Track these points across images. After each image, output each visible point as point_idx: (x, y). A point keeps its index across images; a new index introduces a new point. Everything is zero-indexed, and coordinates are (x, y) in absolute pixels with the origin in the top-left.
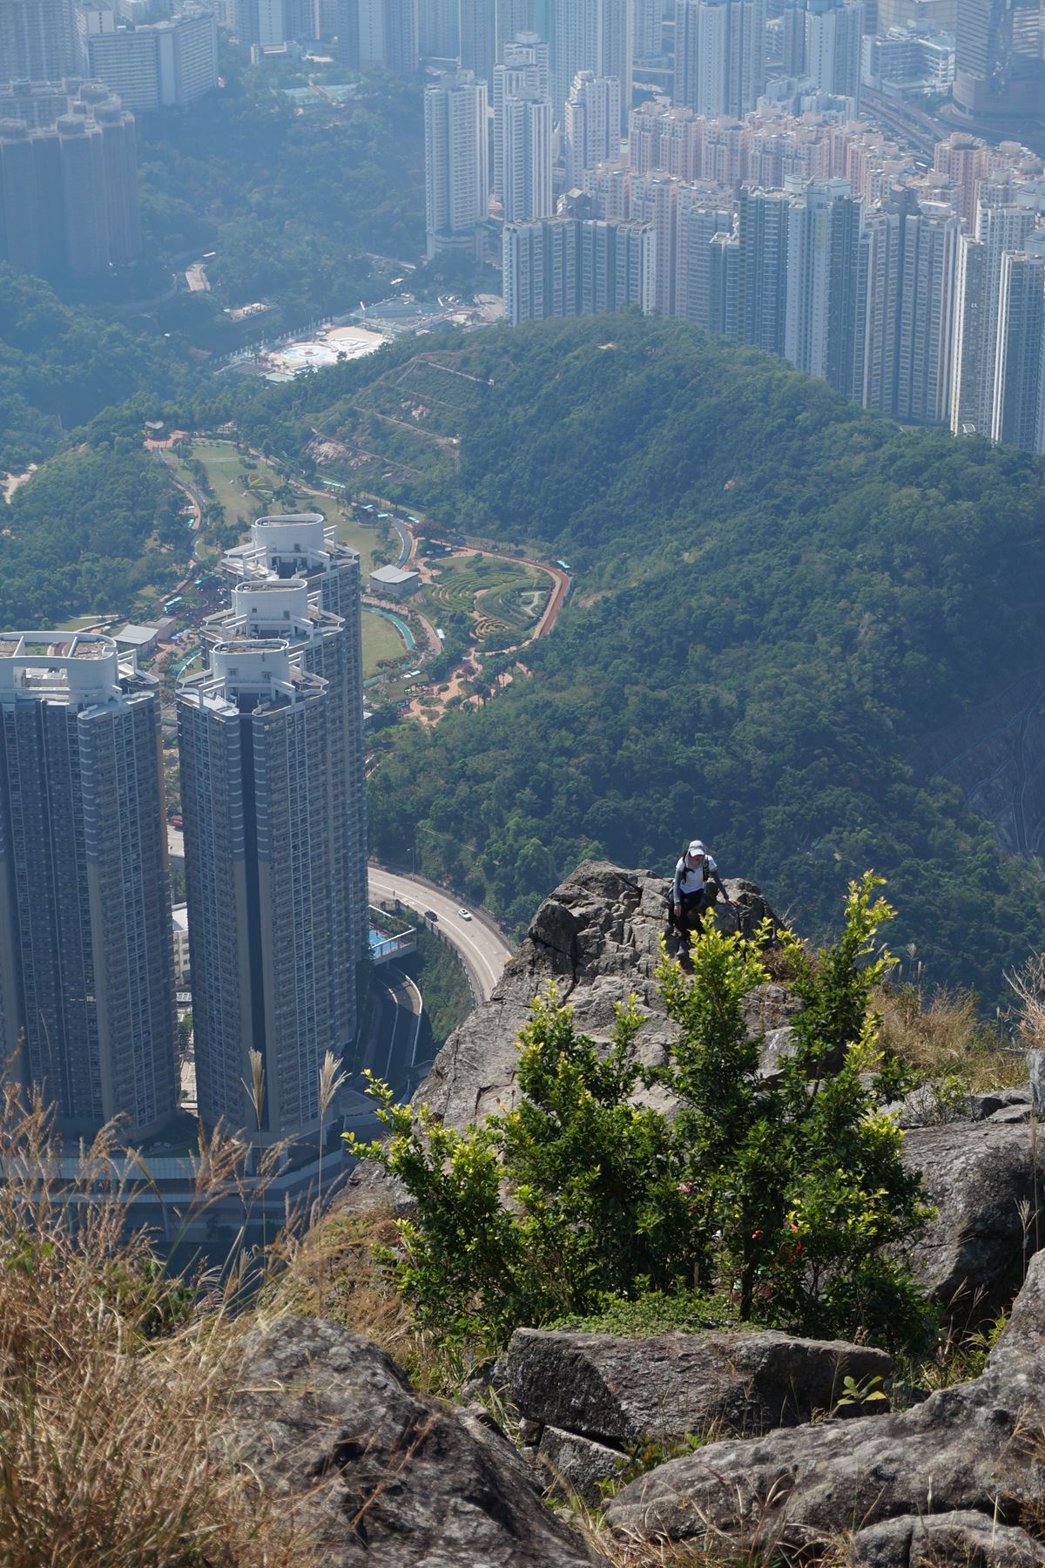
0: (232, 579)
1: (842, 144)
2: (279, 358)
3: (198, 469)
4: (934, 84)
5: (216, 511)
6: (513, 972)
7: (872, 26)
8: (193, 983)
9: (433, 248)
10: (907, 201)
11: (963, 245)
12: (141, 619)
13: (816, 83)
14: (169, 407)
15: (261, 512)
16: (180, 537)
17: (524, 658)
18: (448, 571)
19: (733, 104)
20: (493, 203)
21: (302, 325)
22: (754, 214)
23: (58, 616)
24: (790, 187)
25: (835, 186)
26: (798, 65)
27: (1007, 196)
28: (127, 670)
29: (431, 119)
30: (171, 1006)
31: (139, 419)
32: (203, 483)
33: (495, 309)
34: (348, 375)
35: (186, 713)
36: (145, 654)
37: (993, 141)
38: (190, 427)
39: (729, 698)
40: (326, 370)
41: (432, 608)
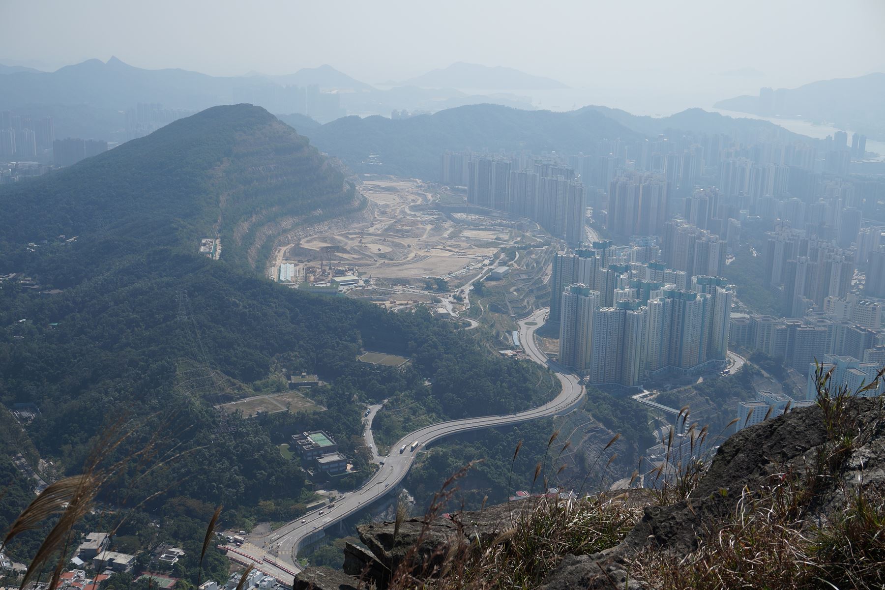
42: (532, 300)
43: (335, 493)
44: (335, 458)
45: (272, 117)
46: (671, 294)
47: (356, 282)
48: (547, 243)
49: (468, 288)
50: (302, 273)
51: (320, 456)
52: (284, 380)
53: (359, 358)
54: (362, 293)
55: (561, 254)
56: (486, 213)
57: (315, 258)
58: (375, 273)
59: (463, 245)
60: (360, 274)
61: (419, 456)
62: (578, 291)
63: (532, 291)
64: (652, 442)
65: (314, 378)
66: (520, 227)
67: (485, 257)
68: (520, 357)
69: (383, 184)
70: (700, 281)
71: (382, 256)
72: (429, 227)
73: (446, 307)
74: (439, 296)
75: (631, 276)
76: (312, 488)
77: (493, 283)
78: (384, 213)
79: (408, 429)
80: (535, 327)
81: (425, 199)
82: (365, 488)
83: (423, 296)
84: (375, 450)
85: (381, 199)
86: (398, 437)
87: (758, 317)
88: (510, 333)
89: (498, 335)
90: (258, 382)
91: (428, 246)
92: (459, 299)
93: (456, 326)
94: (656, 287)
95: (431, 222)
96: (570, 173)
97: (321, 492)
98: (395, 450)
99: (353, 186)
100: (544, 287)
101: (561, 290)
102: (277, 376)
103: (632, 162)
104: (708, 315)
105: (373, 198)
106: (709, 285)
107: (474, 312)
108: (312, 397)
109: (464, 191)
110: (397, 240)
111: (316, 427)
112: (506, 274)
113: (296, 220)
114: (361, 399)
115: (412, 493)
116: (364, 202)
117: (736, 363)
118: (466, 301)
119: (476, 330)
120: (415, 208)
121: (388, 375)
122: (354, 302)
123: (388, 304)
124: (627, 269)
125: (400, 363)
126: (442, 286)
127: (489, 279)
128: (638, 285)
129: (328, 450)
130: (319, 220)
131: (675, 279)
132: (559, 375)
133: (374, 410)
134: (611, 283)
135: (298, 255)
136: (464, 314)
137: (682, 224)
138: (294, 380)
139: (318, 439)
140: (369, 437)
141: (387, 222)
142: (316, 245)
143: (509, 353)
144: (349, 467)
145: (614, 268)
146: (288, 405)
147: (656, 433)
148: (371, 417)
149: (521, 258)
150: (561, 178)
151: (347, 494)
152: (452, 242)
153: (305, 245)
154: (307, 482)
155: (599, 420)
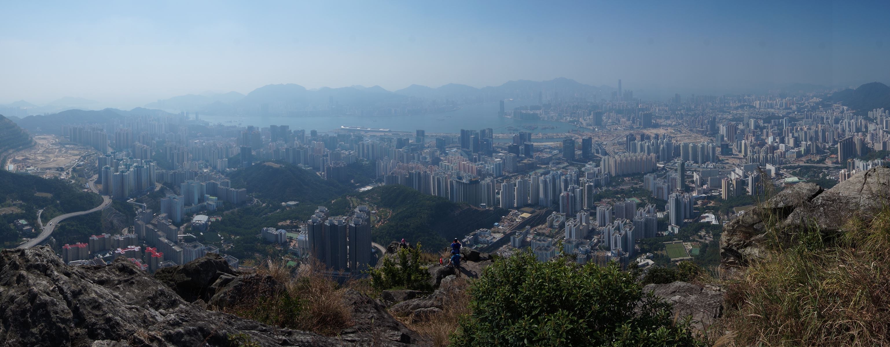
0: (355, 212)
1: (419, 166)
2: (361, 189)
3: (352, 201)
4: (427, 160)
5: (353, 205)
6: (385, 253)
7: (421, 155)
8: (349, 254)
9: (377, 178)
10: (426, 172)
11: (432, 176)
12: (345, 216)
13: (416, 161)
14: (349, 194)
15: (358, 205)
16: (350, 207)
17: (387, 220)
18: (379, 211)
19: (408, 163)
20: (383, 173)
21: (364, 186)
22: (410, 174)
23: (337, 215)
24: (413, 171)
25: (418, 171)
26: (414, 159)
27: (436, 171)
28: (344, 221)
29: (377, 165)
30: (347, 256)
31: (346, 195)
32: (352, 202)
33: (384, 184)
34: (368, 191)
35: (350, 226)
36: (346, 220)
37: (434, 165)
38: (351, 196)
39: (409, 224)
40: (366, 191)
41: (378, 215)
42: (92, 172)
43: (29, 239)
44: (28, 227)
45: (5, 118)
46: (136, 167)
47: (34, 169)
48: (96, 153)
49: (71, 170)
50: (16, 167)
51: (23, 227)
52: (11, 203)
53: (35, 195)
54: (36, 173)
55: (101, 156)
56: (76, 145)
57: (20, 162)
58: (40, 166)
59: (69, 155)
60: (35, 167)
61: (56, 226)
62: (107, 168)
63: (92, 169)
64: (136, 215)
65: (21, 202)
66: (87, 149)
67: (76, 159)
68: (90, 191)
69: (42, 137)
70: (145, 162)
71: (42, 160)
72: (57, 150)
73: (63, 176)
74: (61, 173)
75: (124, 162)
76: (21, 238)
77: (79, 168)
78: (42, 146)
79: (52, 217)
80: (93, 181)
81: (56, 141)
82: (39, 237)
83: (56, 173)
84: (41, 224)
85: (41, 142)
86: (49, 220)
87: (164, 171)
88: (86, 184)
89: (81, 184)
90: (3, 204)
91: (57, 156)
92: (68, 173)
93: (67, 182)
94: (132, 165)
95: (58, 149)
96: (102, 130)
97: (24, 239)
98: (48, 224)
99: (32, 138)
100: (96, 168)
101: (102, 168)
102: (9, 202)
103: (122, 125)
104: (148, 172)
105: (39, 141)
106: (147, 162)
107: (73, 178)
108: (20, 208)
109: (68, 138)
110: (47, 155)
111: (22, 218)
112: (83, 165)
113: (14, 150)
114: (36, 208)
115: (54, 238)
116: (36, 143)
117: (158, 187)
118: (70, 174)
119: (74, 183)
120: (53, 144)
121: (45, 200)
122: (33, 176)
123: (44, 176)
124: (122, 160)
125: (49, 195)
126: (62, 169)
127: (78, 166)
128: (126, 165)
129: (26, 225)
130: (21, 150)
131: (137, 162)
132: (103, 196)
133: (41, 211)
134: (117, 165)
135: (14, 161)
136: (70, 178)
137: (138, 144)
138: (14, 203)
139: (23, 222)
140: (39, 220)
141: (43, 149)
142: (20, 158)
143: (86, 190)
144: (33, 230)
145: (118, 160)
146: (13, 211)
147: (136, 212)
148: (40, 214)
149: (88, 159)
150: (99, 132)
151: (33, 239)
152: (65, 155)
153: (17, 158)
154: (20, 236)
155: (117, 210)
